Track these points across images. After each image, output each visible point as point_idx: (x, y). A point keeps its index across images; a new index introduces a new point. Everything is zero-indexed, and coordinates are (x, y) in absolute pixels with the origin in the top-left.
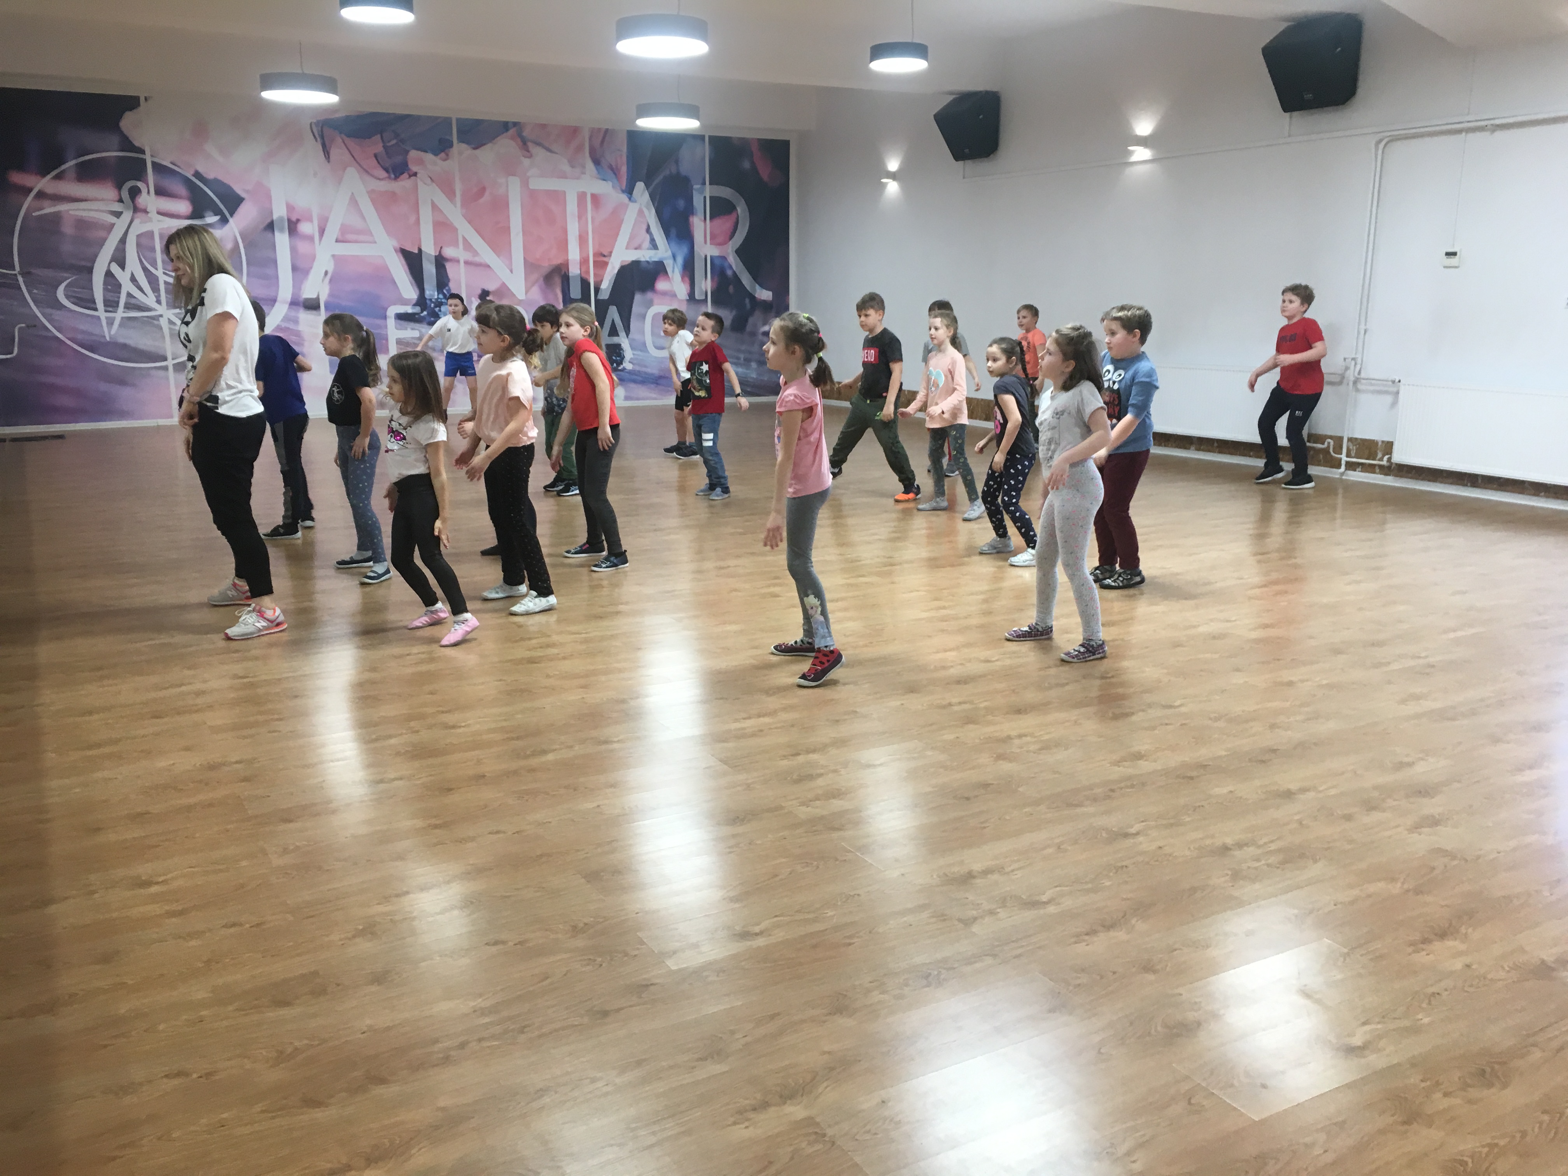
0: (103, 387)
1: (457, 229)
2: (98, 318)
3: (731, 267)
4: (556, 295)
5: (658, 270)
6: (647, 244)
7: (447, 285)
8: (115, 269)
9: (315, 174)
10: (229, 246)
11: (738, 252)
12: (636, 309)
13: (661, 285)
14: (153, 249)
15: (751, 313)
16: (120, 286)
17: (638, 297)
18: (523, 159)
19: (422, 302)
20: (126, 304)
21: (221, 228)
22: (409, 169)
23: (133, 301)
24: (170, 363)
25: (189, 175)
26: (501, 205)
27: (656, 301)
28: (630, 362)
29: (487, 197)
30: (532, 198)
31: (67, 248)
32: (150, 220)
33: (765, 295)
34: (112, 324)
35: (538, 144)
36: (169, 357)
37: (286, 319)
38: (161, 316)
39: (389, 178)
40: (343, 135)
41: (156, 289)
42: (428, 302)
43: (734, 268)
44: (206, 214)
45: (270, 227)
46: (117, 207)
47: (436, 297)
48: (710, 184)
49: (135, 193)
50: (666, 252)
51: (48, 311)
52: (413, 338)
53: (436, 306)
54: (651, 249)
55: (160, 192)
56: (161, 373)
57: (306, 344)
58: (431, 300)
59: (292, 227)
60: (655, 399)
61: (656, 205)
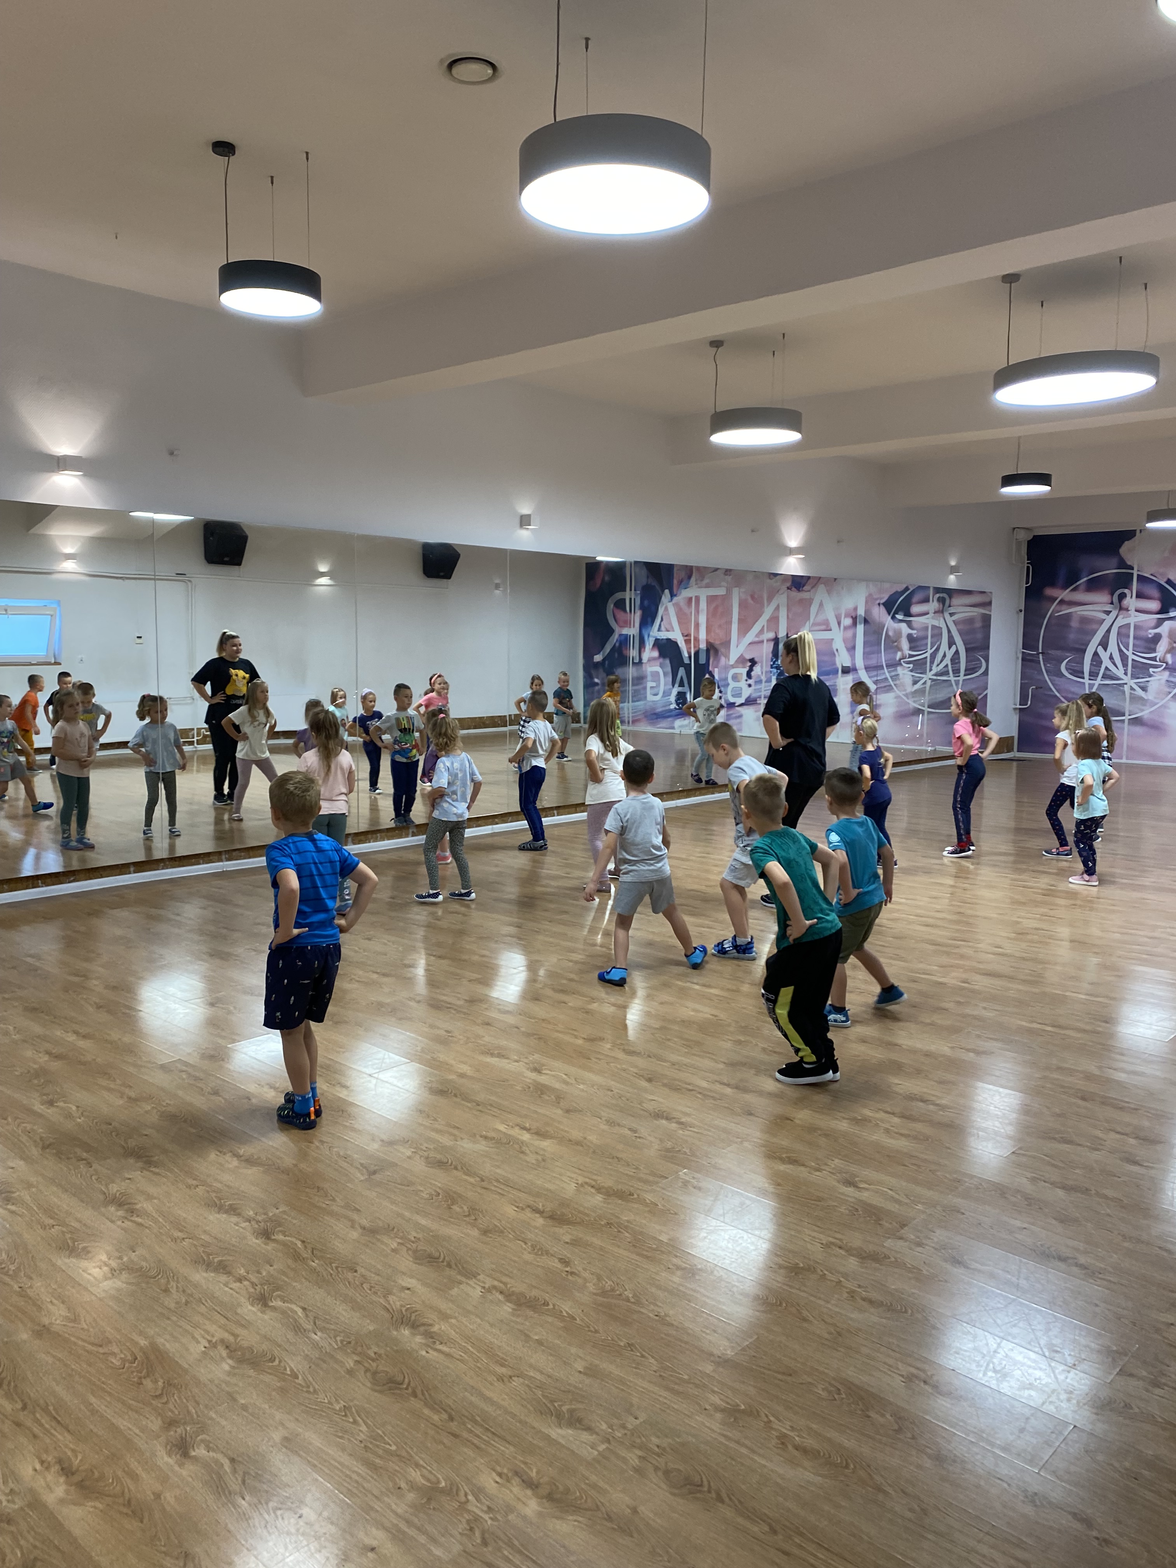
2: (1084, 683)
8: (1100, 650)
14: (1129, 637)
16: (1101, 662)
20: (1104, 674)
23: (1108, 673)
24: (1126, 718)
25: (1163, 583)
31: (1072, 636)
32: (1130, 616)
36: (1127, 714)
38: (1126, 684)
41: (1125, 665)
44: (1171, 610)
46: (1108, 608)
49: (1122, 596)
51: (1055, 678)
55: (1139, 596)
56: (1119, 724)
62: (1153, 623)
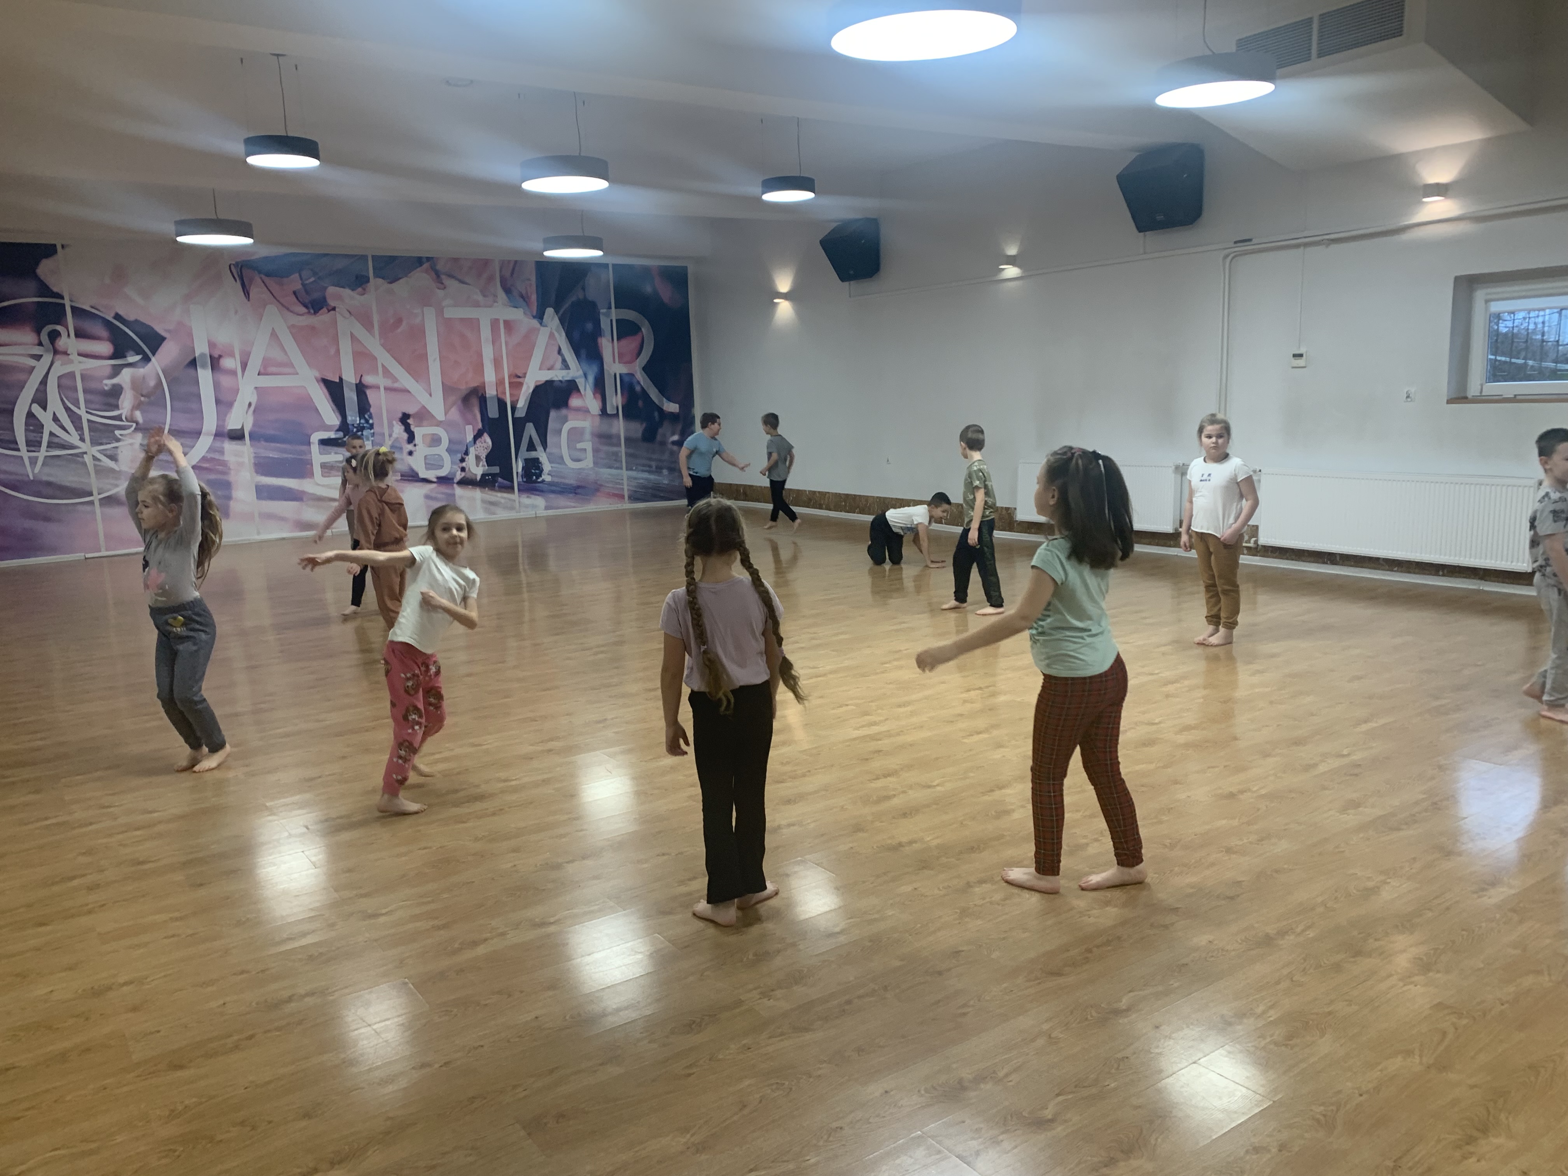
0: (28, 524)
1: (376, 359)
2: (21, 458)
3: (639, 383)
4: (475, 416)
5: (570, 388)
6: (559, 364)
7: (369, 411)
8: (36, 409)
9: (236, 312)
10: (152, 383)
11: (647, 369)
12: (551, 425)
13: (574, 402)
14: (76, 390)
15: (660, 424)
16: (41, 426)
17: (553, 414)
18: (438, 291)
19: (344, 427)
20: (49, 442)
21: (144, 367)
22: (327, 305)
23: (56, 440)
24: (96, 498)
25: (110, 318)
26: (418, 334)
27: (570, 417)
28: (548, 474)
29: (404, 326)
30: (447, 326)
32: (72, 362)
33: (672, 407)
34: (36, 463)
35: (451, 276)
36: (95, 493)
37: (211, 449)
38: (86, 453)
39: (309, 313)
40: (263, 276)
41: (79, 428)
42: (350, 427)
43: (642, 384)
44: (128, 354)
45: (193, 363)
46: (37, 351)
47: (358, 422)
48: (616, 308)
49: (54, 336)
50: (578, 371)
52: (336, 462)
53: (358, 431)
54: (563, 369)
55: (80, 334)
56: (87, 508)
57: (232, 472)
58: (353, 425)
59: (215, 363)
60: (574, 507)
61: (566, 328)
62: (108, 371)
